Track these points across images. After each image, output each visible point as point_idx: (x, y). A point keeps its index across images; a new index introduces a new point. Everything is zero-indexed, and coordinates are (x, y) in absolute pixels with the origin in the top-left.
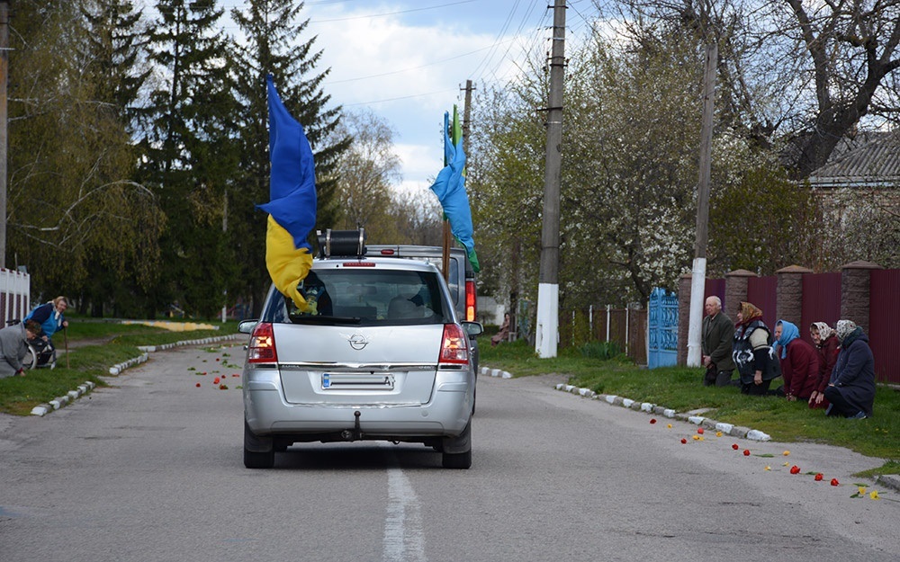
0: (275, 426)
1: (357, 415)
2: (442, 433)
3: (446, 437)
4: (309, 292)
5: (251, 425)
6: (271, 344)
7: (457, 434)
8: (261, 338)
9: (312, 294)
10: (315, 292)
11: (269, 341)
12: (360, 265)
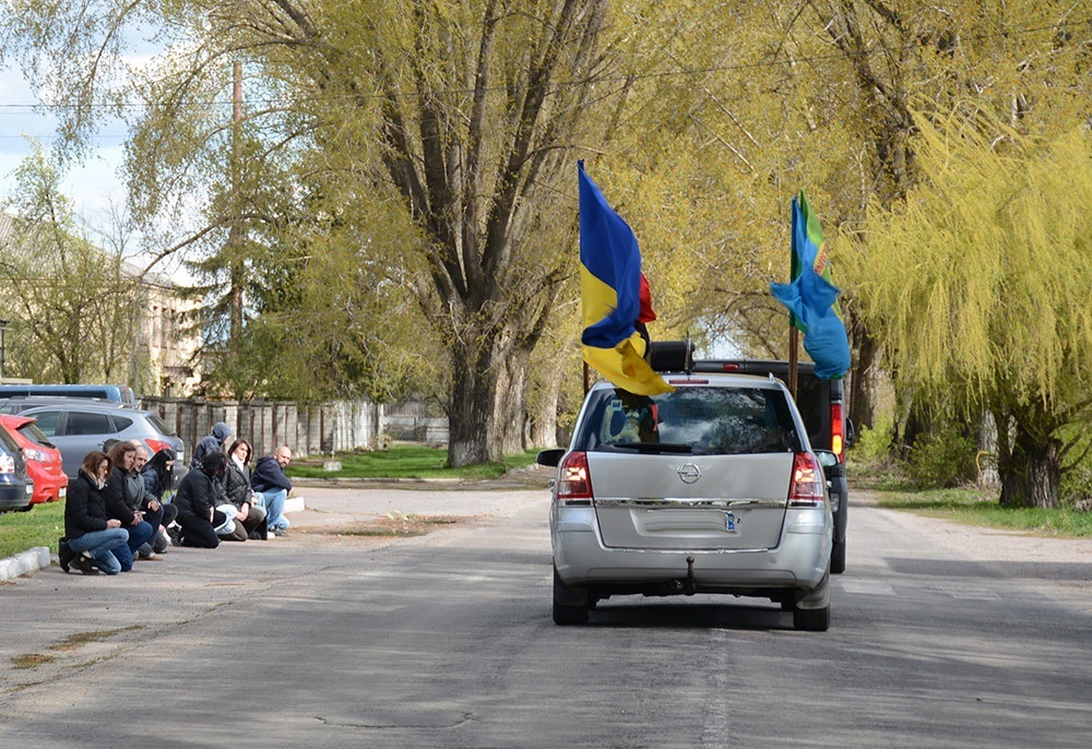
0: (592, 574)
1: (690, 561)
2: (794, 584)
3: (799, 589)
4: (629, 414)
5: (560, 573)
6: (584, 477)
7: (813, 586)
8: (573, 470)
9: (632, 417)
10: (636, 415)
11: (582, 474)
12: (689, 382)
